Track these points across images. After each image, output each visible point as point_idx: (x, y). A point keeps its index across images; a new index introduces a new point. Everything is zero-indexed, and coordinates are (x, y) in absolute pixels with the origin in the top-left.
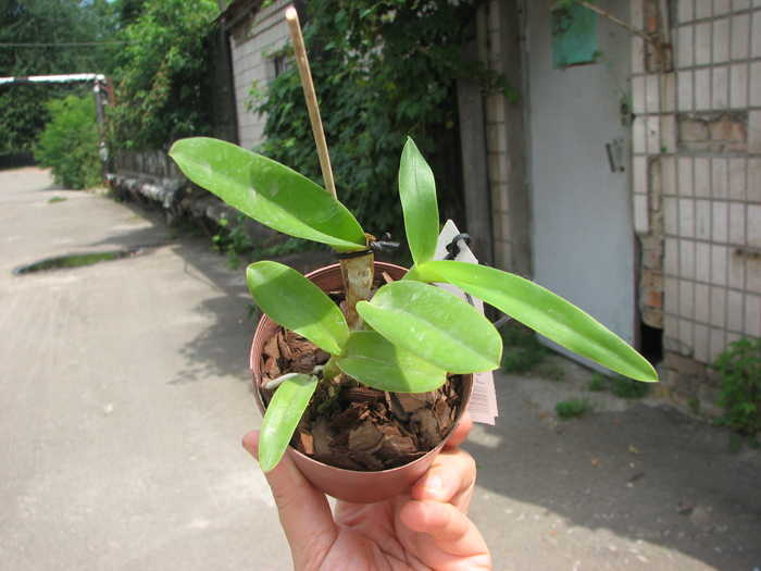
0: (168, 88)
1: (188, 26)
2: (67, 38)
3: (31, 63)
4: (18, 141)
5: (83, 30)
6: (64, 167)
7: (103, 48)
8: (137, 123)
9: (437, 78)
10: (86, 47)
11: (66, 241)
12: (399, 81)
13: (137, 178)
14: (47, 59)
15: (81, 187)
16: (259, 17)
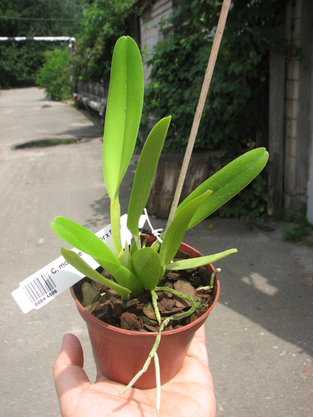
0: (103, 47)
1: (116, 10)
2: (58, 16)
3: (38, 29)
4: (29, 73)
5: (67, 12)
6: (51, 88)
7: (77, 23)
8: (85, 66)
9: (257, 49)
10: (68, 22)
11: (45, 131)
12: (231, 49)
13: (88, 96)
14: (47, 28)
15: (60, 100)
16: (156, 6)
